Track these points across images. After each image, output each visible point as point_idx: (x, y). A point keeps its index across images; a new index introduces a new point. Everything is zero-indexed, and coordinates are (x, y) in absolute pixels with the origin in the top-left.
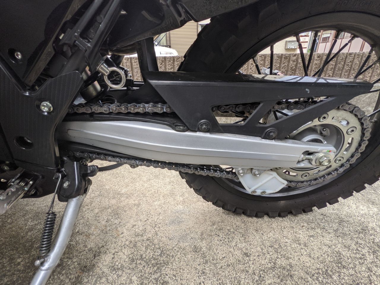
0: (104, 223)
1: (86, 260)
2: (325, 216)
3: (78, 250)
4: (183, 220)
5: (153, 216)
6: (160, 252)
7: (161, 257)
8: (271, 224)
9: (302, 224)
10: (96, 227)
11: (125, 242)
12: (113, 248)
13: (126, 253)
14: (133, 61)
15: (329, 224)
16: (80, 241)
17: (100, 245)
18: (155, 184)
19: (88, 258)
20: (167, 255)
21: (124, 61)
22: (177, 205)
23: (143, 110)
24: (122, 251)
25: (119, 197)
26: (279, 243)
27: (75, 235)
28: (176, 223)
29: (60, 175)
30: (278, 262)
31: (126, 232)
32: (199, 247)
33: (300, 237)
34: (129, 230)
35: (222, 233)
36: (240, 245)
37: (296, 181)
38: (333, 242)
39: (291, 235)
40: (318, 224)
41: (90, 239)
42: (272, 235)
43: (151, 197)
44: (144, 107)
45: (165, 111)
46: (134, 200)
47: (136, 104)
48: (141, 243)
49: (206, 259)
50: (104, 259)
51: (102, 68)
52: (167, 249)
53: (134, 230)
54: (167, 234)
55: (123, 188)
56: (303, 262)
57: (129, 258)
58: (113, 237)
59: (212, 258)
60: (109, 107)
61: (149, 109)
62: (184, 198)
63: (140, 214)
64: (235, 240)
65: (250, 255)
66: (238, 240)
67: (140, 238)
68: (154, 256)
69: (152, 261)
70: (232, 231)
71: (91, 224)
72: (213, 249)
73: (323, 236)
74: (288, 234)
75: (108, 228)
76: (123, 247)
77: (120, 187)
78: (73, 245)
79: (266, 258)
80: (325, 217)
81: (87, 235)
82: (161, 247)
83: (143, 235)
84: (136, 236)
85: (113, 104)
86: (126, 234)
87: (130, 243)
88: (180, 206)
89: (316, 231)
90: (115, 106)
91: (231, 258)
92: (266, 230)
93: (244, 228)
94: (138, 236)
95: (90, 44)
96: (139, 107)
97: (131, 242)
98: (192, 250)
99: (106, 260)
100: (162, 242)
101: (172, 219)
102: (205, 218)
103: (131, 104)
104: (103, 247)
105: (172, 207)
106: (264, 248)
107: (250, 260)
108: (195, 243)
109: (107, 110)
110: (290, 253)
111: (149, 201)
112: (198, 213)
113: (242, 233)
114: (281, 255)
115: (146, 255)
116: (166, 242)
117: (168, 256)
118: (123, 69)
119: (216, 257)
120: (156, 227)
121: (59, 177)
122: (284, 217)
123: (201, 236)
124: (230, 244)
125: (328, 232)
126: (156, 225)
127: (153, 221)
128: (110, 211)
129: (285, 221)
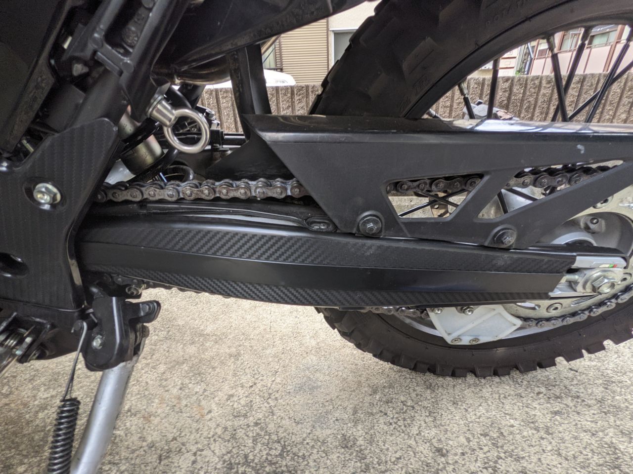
0: (175, 391)
1: (145, 466)
2: (577, 372)
3: (130, 447)
4: (319, 384)
5: (265, 378)
6: (280, 448)
7: (282, 458)
8: (481, 390)
9: (537, 390)
10: (162, 401)
11: (215, 429)
12: (195, 441)
13: (217, 451)
14: (220, 96)
15: (585, 388)
16: (133, 428)
17: (170, 437)
18: (265, 315)
19: (147, 463)
20: (294, 454)
21: (205, 95)
22: (306, 356)
23: (246, 193)
24: (210, 449)
25: (201, 340)
26: (499, 428)
27: (123, 416)
28: (307, 390)
29: (85, 324)
30: (500, 467)
31: (216, 409)
32: (352, 437)
33: (535, 415)
34: (221, 405)
35: (391, 409)
36: (427, 432)
37: (535, 318)
38: (598, 424)
39: (520, 411)
40: (566, 388)
41: (151, 425)
42: (484, 411)
43: (258, 340)
44: (248, 188)
45: (289, 193)
46: (229, 347)
47: (231, 182)
48: (243, 431)
49: (365, 460)
50: (178, 463)
51: (159, 111)
52: (293, 442)
53: (231, 405)
54: (291, 412)
55: (209, 323)
56: (548, 467)
57: (224, 461)
58: (193, 420)
59: (377, 460)
60: (177, 190)
61: (258, 190)
62: (319, 341)
63: (241, 373)
64: (417, 423)
65: (447, 452)
66: (423, 423)
67: (242, 421)
68: (269, 458)
69: (266, 467)
70: (409, 404)
71: (152, 395)
72: (378, 441)
73: (578, 413)
74: (513, 409)
75: (184, 402)
76: (212, 439)
77: (203, 322)
78: (120, 436)
79: (477, 458)
80: (577, 374)
81: (146, 416)
82: (282, 438)
83: (248, 414)
84: (235, 417)
85: (184, 182)
86: (217, 414)
87: (225, 431)
88: (312, 356)
89: (565, 402)
90: (189, 186)
91: (411, 460)
92: (471, 402)
93: (432, 398)
94: (238, 416)
95: (128, 58)
96: (238, 187)
97: (226, 429)
98: (340, 445)
99: (182, 467)
100: (282, 427)
101: (299, 382)
102: (359, 379)
103: (222, 182)
104: (176, 439)
105: (297, 358)
106: (472, 439)
107: (447, 463)
108: (343, 430)
109: (174, 194)
110: (520, 448)
111: (255, 348)
112: (346, 370)
113: (428, 408)
114: (505, 453)
115: (255, 456)
116: (289, 427)
117: (296, 457)
118: (202, 111)
119: (383, 458)
120: (270, 398)
121: (82, 328)
122: (504, 375)
123: (353, 415)
124: (408, 430)
125: (586, 405)
126: (270, 394)
127: (264, 386)
128: (186, 368)
129: (504, 383)
